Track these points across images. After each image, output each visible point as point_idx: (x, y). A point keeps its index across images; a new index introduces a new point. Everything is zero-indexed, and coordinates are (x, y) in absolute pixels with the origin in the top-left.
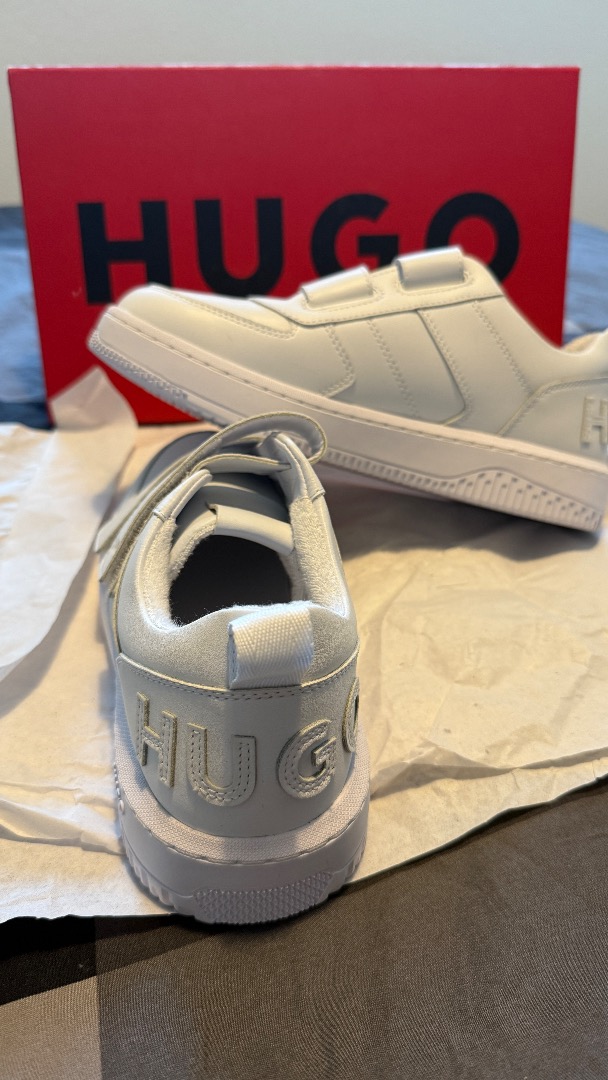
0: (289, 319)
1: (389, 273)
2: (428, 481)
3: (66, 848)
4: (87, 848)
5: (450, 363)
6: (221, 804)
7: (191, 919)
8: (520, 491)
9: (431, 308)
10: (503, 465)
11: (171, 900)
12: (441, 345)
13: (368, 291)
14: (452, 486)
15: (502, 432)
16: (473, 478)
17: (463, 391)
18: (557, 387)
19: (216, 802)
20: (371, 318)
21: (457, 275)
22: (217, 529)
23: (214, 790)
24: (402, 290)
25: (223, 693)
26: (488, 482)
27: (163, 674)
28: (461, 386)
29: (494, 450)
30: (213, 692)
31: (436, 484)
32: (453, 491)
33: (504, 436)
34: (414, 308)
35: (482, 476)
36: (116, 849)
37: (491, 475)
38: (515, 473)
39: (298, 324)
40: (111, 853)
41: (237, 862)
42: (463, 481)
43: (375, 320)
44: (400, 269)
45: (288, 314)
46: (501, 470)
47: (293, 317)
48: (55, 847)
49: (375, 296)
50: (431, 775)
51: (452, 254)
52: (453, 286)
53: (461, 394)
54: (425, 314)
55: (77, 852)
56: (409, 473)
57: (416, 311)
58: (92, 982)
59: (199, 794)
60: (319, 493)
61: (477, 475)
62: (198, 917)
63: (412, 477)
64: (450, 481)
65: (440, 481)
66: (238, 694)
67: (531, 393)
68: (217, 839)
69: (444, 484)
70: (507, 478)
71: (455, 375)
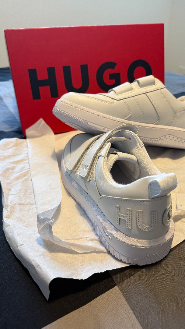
0: (113, 99)
1: (135, 84)
2: (151, 140)
3: (92, 254)
4: (97, 252)
5: (155, 107)
6: (148, 231)
7: (137, 265)
8: (175, 140)
9: (149, 92)
10: (170, 134)
11: (130, 262)
12: (152, 102)
13: (131, 89)
14: (157, 141)
15: (168, 125)
16: (162, 138)
17: (159, 114)
18: (181, 111)
19: (146, 230)
20: (134, 96)
21: (153, 83)
22: (119, 158)
23: (146, 227)
24: (140, 88)
25: (148, 200)
26: (167, 139)
27: (126, 198)
28: (158, 113)
29: (167, 130)
30: (145, 200)
31: (153, 141)
32: (157, 142)
33: (169, 126)
34: (144, 93)
35: (165, 137)
36: (106, 251)
37: (167, 137)
38: (173, 136)
39: (115, 100)
40: (105, 253)
41: (152, 246)
42: (160, 139)
43: (135, 97)
44: (138, 82)
45: (112, 97)
46: (170, 135)
47: (114, 98)
48: (89, 254)
49: (133, 90)
50: (180, 218)
51: (151, 77)
52: (152, 86)
53: (158, 115)
54: (147, 94)
55: (95, 254)
56: (146, 138)
57: (145, 93)
58: (116, 287)
59: (141, 229)
60: (143, 145)
61: (164, 137)
62: (139, 265)
63: (147, 139)
64: (157, 140)
65: (154, 140)
66: (153, 200)
67: (175, 113)
68: (146, 241)
69: (155, 140)
70: (171, 137)
71: (157, 110)
